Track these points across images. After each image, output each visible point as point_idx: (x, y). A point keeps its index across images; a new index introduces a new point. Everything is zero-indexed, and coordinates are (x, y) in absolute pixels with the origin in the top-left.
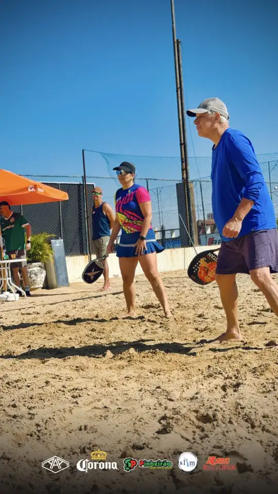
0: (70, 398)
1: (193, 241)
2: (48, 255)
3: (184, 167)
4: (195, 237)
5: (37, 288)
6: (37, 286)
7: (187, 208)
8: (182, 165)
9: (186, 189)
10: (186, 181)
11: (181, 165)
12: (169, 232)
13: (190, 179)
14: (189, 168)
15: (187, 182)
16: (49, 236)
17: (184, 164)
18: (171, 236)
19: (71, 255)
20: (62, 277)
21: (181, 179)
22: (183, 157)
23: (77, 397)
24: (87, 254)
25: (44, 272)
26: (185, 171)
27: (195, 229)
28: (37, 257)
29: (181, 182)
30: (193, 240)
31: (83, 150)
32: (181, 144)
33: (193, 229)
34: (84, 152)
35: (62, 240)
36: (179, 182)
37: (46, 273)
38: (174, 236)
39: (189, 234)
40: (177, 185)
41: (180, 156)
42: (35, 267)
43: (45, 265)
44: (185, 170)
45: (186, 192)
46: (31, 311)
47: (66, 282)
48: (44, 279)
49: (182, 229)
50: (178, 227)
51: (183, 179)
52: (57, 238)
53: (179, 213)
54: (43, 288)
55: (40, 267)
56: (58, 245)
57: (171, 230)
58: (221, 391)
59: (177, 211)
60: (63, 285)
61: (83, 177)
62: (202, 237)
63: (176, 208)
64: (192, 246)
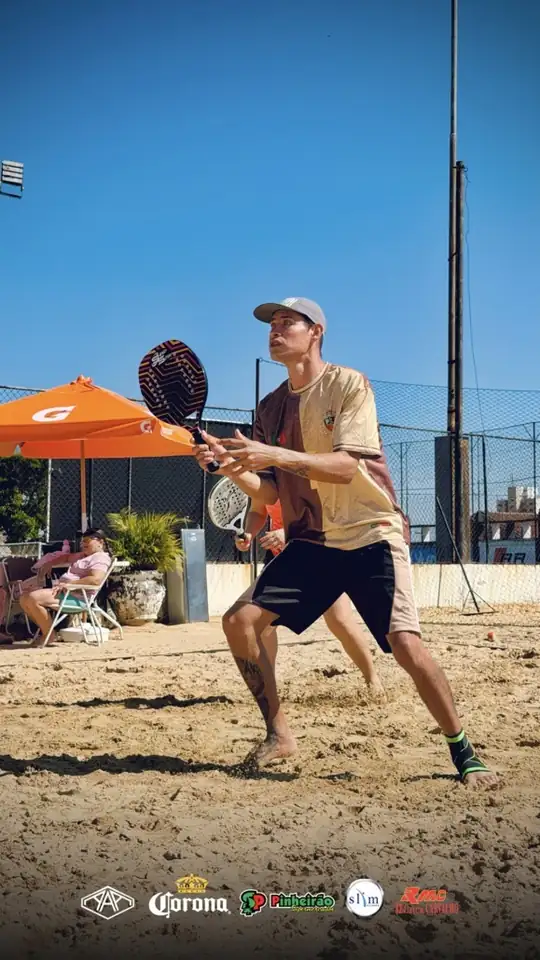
0: (161, 858)
1: (461, 554)
2: (174, 559)
3: (453, 406)
4: (466, 546)
5: (147, 621)
6: (146, 617)
7: (454, 488)
8: (450, 402)
9: (454, 449)
10: (454, 433)
11: (447, 401)
12: (419, 530)
13: (465, 429)
14: (463, 408)
15: (457, 437)
16: (177, 520)
17: (454, 401)
18: (423, 538)
19: (218, 561)
20: (195, 602)
21: (445, 429)
22: (454, 386)
23: (173, 858)
24: (249, 562)
25: (162, 590)
26: (454, 414)
27: (466, 529)
28: (152, 560)
29: (445, 435)
30: (460, 550)
31: (258, 361)
32: (450, 362)
33: (463, 528)
34: (260, 364)
35: (203, 531)
36: (441, 435)
37: (166, 592)
38: (427, 539)
39: (453, 537)
40: (437, 439)
41: (446, 384)
42: (146, 581)
43: (165, 576)
44: (454, 411)
45: (453, 454)
46: (126, 665)
47: (203, 614)
48: (160, 604)
49: (440, 526)
50: (433, 523)
51: (449, 428)
52: (192, 526)
53: (436, 495)
54: (157, 621)
55: (154, 579)
56: (194, 539)
57: (422, 526)
58: (471, 873)
59: (433, 492)
60: (198, 619)
61: (253, 411)
62: (482, 545)
63: (432, 483)
64: (457, 562)
